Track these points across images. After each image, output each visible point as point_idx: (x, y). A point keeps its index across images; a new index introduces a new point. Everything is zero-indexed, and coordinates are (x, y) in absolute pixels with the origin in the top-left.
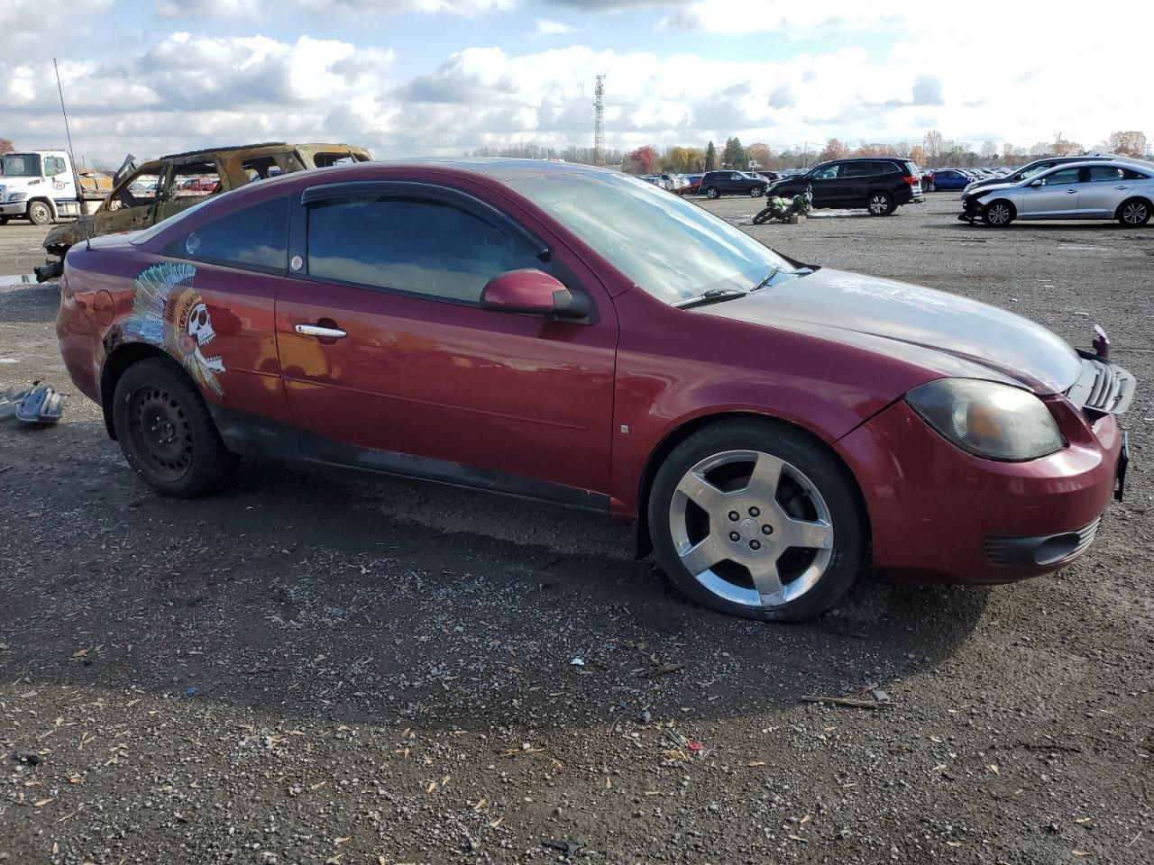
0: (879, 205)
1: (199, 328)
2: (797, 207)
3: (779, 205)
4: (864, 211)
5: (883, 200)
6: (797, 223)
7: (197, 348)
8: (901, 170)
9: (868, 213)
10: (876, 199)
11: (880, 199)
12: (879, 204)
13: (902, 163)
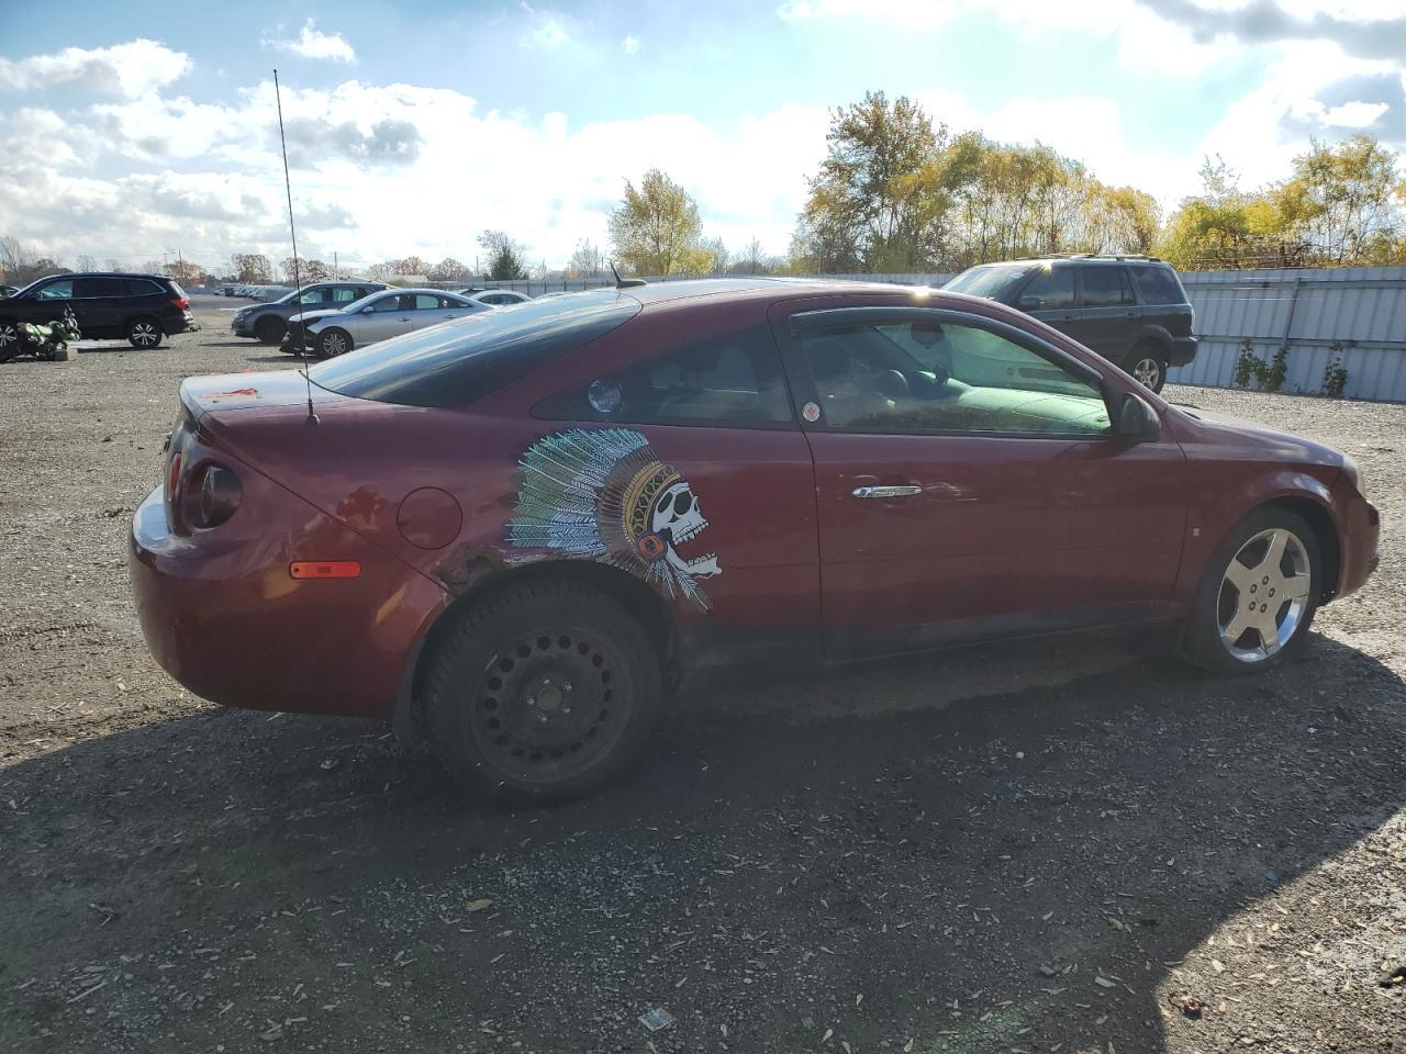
0: (144, 335)
1: (674, 519)
2: (56, 337)
3: (37, 335)
4: (126, 343)
5: (149, 328)
6: (66, 359)
7: (670, 550)
8: (165, 291)
9: (131, 345)
10: (139, 328)
11: (144, 327)
12: (144, 332)
13: (164, 282)
